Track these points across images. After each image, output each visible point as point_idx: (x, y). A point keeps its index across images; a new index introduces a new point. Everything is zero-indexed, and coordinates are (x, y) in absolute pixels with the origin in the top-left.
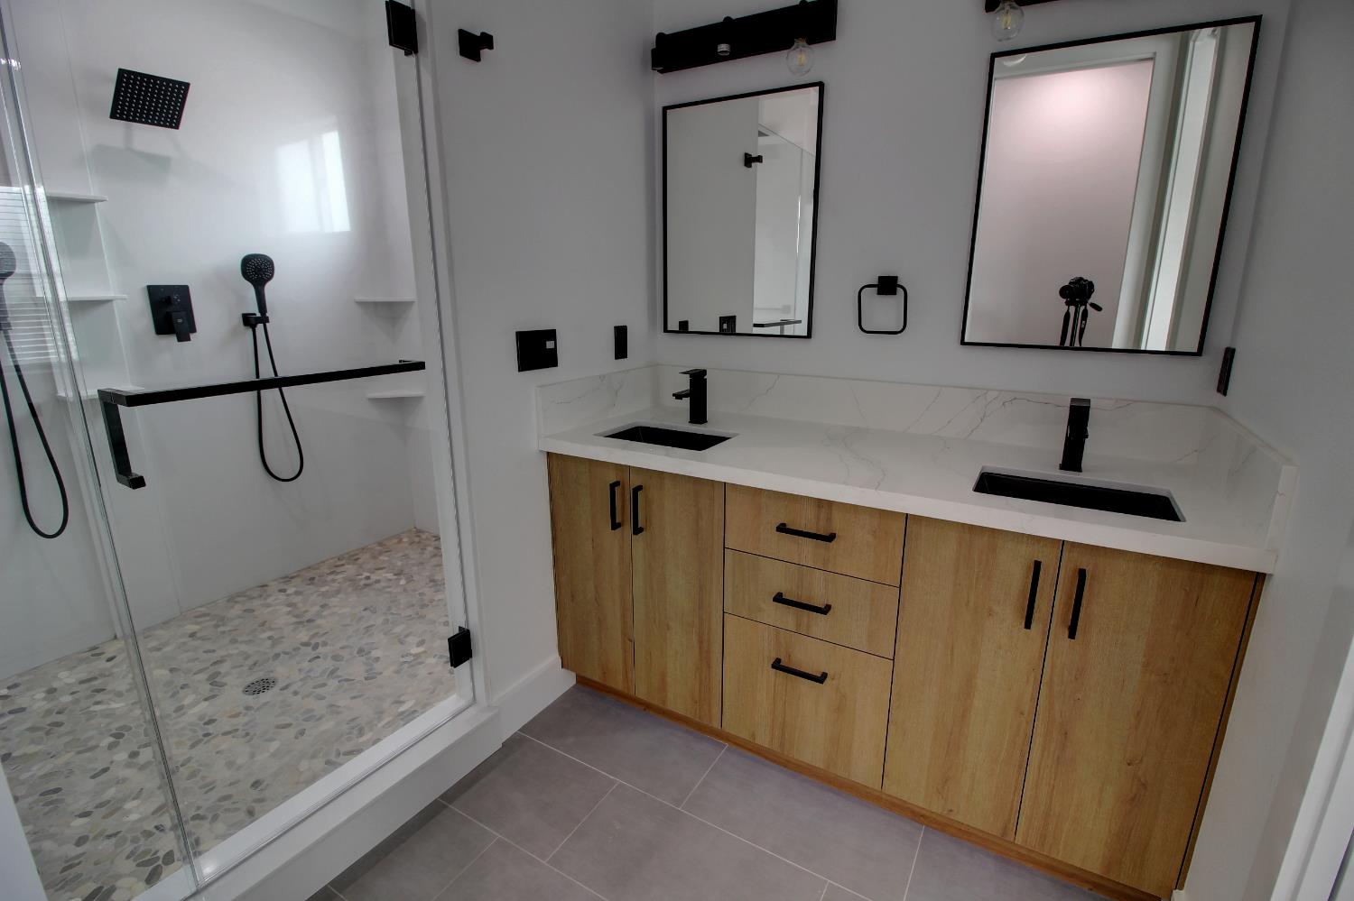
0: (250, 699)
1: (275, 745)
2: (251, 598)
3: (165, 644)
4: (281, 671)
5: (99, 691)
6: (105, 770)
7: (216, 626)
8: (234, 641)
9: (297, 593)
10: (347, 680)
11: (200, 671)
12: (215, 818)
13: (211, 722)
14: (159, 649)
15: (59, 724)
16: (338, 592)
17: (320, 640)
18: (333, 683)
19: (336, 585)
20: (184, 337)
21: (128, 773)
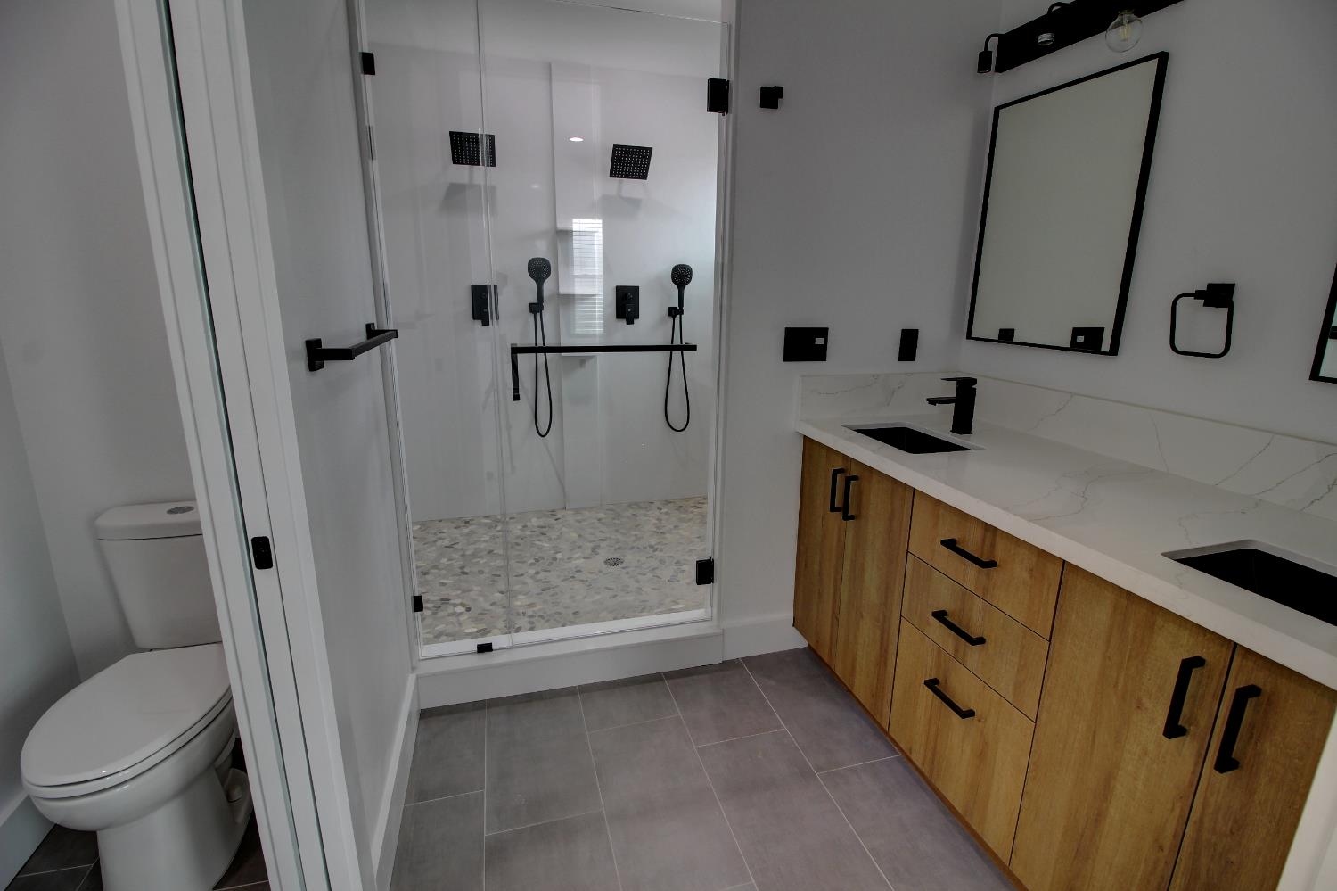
0: (604, 566)
1: (598, 597)
2: (641, 508)
3: (584, 520)
4: (630, 558)
5: (543, 534)
6: (522, 575)
7: (614, 519)
8: (617, 531)
9: (666, 513)
10: (658, 577)
11: (590, 542)
12: (548, 621)
13: (580, 571)
14: (580, 522)
15: (518, 544)
16: (690, 520)
17: (659, 546)
18: (650, 575)
19: (691, 515)
20: (630, 322)
21: (529, 581)
